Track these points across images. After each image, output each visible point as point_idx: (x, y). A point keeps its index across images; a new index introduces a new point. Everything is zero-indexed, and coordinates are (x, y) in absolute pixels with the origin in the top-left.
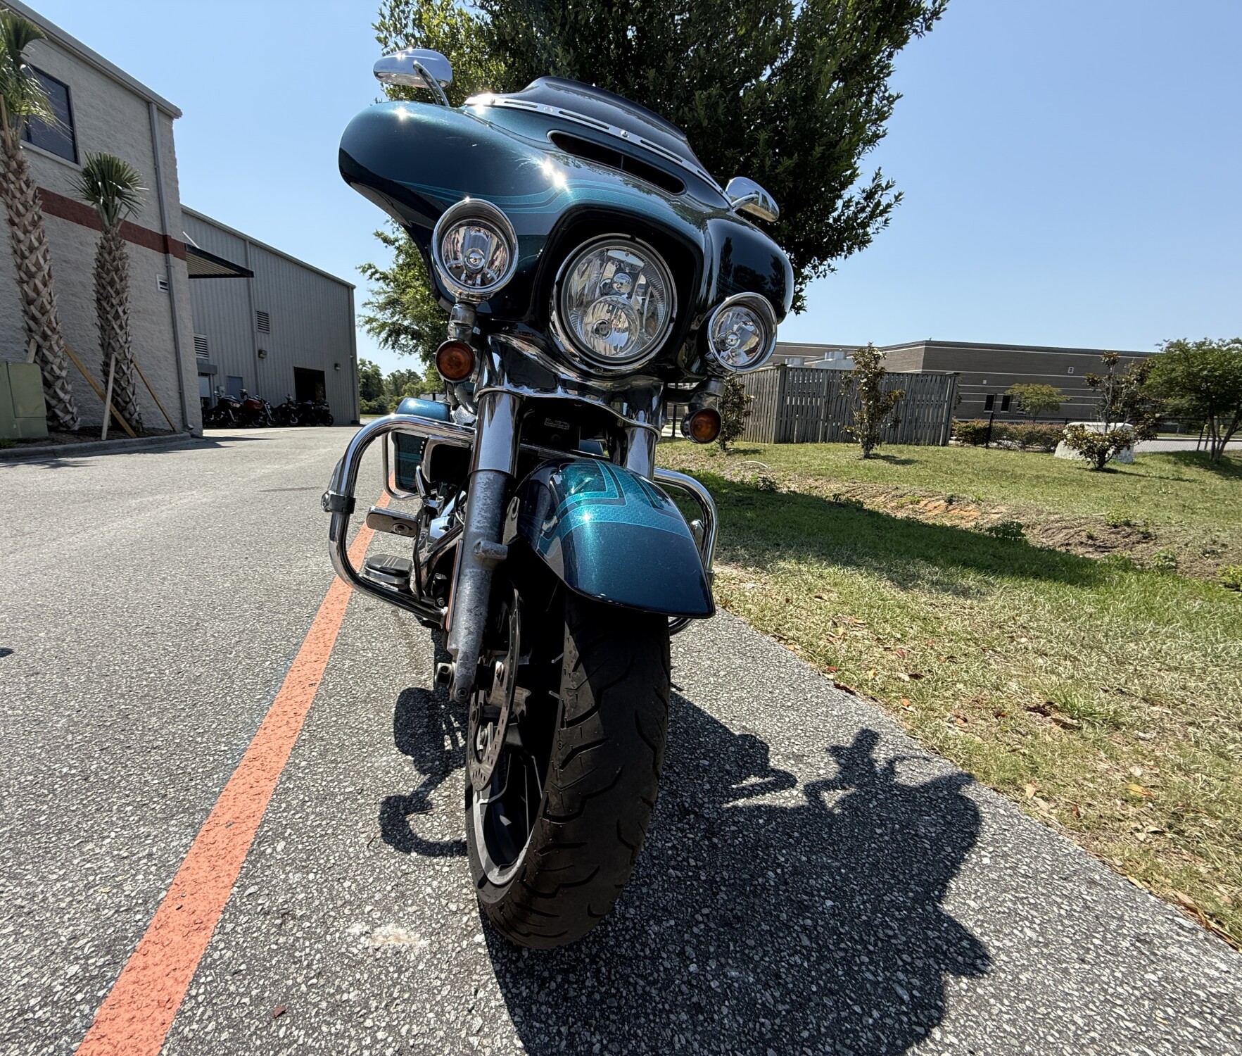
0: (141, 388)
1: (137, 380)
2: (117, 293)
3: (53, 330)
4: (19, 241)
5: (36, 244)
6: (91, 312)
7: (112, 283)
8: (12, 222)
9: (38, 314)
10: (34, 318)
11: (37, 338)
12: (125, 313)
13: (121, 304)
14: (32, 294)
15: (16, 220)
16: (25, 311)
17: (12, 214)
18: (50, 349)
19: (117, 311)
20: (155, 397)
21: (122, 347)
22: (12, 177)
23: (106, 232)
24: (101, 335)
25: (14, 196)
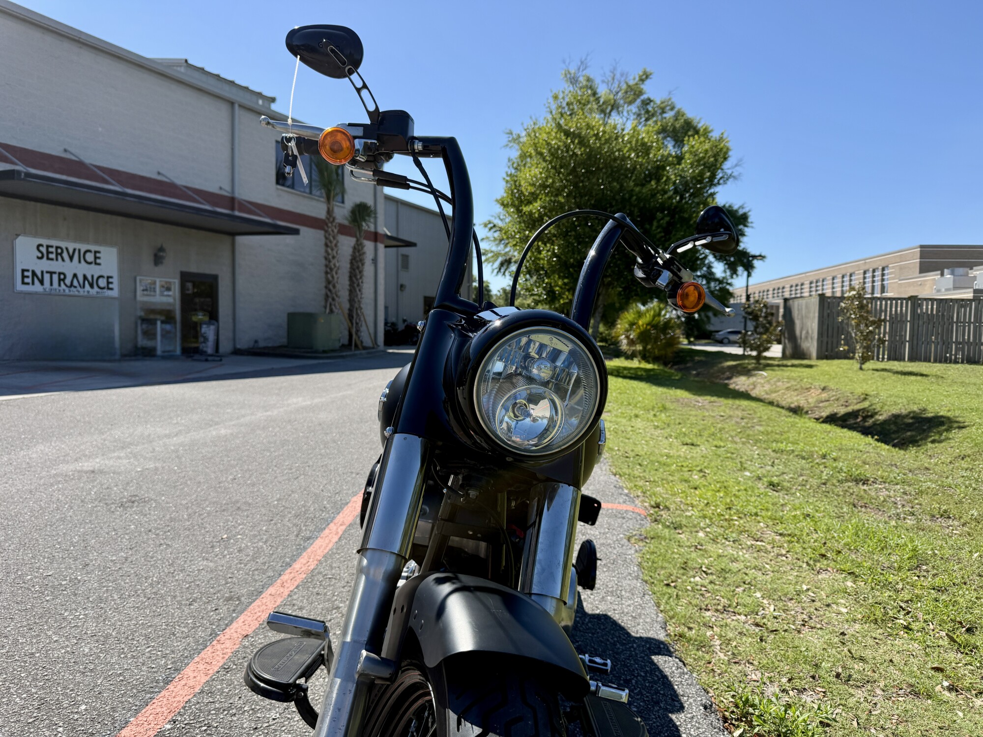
0: (364, 324)
1: (362, 319)
2: (361, 272)
3: (337, 296)
4: (328, 254)
5: (335, 254)
6: (347, 283)
7: (358, 268)
8: (326, 245)
9: (332, 288)
10: (330, 290)
11: (330, 300)
12: (362, 283)
13: (361, 278)
14: (331, 279)
15: (329, 244)
16: (326, 287)
17: (328, 241)
18: (335, 305)
19: (359, 283)
20: (367, 326)
21: (359, 301)
22: (330, 225)
23: (357, 240)
24: (350, 295)
25: (329, 234)
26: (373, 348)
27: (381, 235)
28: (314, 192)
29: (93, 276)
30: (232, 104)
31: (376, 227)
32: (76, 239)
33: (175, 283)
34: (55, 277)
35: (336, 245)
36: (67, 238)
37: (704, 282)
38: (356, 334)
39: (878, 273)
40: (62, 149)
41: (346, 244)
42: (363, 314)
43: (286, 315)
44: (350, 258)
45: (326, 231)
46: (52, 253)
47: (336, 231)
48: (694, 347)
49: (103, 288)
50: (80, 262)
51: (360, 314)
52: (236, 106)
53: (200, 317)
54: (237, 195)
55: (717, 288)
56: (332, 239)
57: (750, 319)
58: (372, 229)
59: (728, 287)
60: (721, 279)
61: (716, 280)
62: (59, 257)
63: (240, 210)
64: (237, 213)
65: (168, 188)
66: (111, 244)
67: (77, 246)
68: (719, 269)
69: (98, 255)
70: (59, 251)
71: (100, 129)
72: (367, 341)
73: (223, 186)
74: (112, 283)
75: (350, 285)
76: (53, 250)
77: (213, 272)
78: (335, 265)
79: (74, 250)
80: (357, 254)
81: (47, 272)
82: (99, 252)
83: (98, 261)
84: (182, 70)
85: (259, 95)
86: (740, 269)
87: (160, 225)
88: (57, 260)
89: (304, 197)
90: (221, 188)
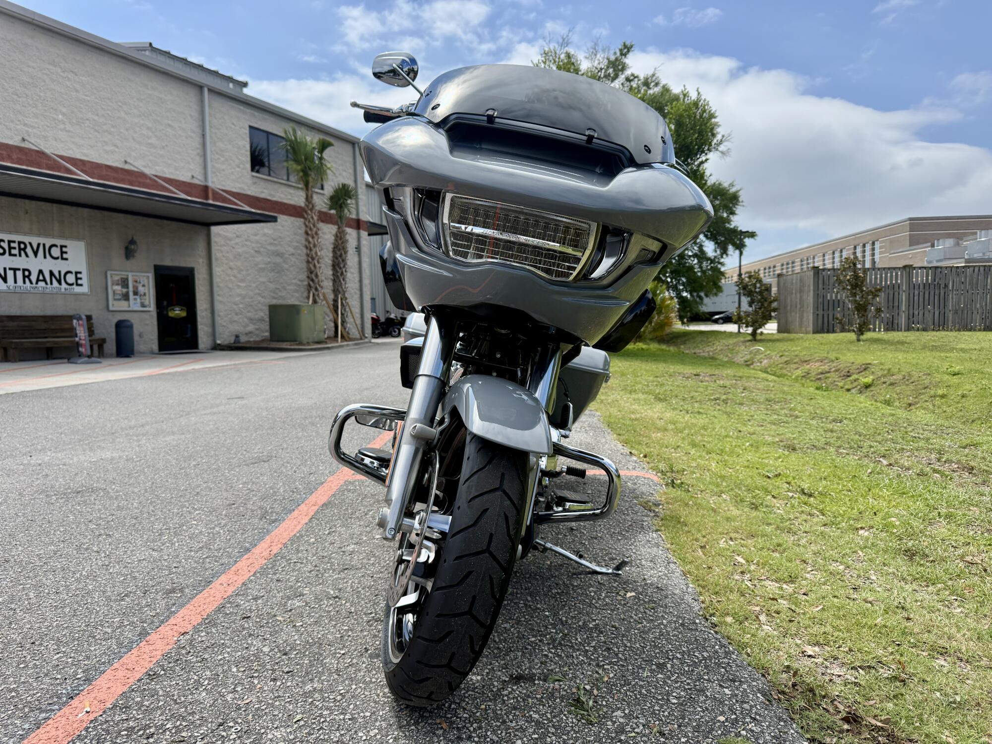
0: (349, 314)
1: (347, 309)
2: (343, 261)
3: (319, 285)
4: (309, 242)
5: (316, 243)
6: (330, 272)
7: (341, 256)
8: (307, 233)
9: (314, 278)
10: (313, 280)
11: (313, 290)
12: (346, 271)
13: (344, 266)
14: (313, 268)
15: (310, 232)
16: (308, 277)
17: (308, 230)
18: (318, 295)
19: (342, 273)
20: (353, 318)
21: (344, 292)
22: (309, 212)
23: (339, 228)
24: (334, 285)
25: (309, 221)
26: (361, 339)
27: (363, 221)
28: (292, 178)
29: (60, 272)
30: (200, 87)
31: (358, 214)
32: (39, 235)
33: (148, 277)
34: (19, 274)
35: (316, 233)
36: (30, 233)
37: (696, 261)
38: (342, 325)
39: (868, 248)
40: (20, 138)
41: (328, 232)
42: (348, 303)
43: (267, 308)
44: (332, 246)
45: (306, 219)
46: (14, 248)
47: (315, 218)
48: (687, 328)
49: (72, 284)
50: (45, 257)
51: (345, 304)
52: (206, 91)
53: (177, 312)
54: (210, 184)
55: (709, 267)
56: (312, 226)
57: (744, 295)
58: (354, 216)
59: (719, 266)
60: (713, 258)
61: (708, 259)
62: (23, 253)
63: (213, 200)
64: (211, 202)
65: (138, 176)
66: (78, 238)
67: (42, 240)
68: (710, 248)
69: (64, 249)
70: (22, 246)
71: (60, 116)
72: (354, 332)
73: (195, 175)
74: (81, 279)
75: (333, 275)
76: (16, 245)
77: (189, 265)
78: (316, 253)
79: (39, 245)
80: (340, 242)
81: (10, 269)
82: (66, 247)
83: (65, 256)
84: (147, 53)
85: (230, 79)
86: (730, 248)
87: (129, 216)
88: (20, 255)
89: (281, 184)
90: (193, 177)
